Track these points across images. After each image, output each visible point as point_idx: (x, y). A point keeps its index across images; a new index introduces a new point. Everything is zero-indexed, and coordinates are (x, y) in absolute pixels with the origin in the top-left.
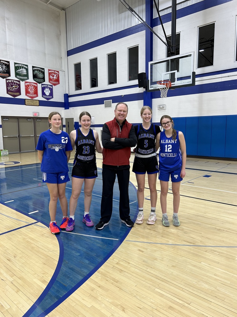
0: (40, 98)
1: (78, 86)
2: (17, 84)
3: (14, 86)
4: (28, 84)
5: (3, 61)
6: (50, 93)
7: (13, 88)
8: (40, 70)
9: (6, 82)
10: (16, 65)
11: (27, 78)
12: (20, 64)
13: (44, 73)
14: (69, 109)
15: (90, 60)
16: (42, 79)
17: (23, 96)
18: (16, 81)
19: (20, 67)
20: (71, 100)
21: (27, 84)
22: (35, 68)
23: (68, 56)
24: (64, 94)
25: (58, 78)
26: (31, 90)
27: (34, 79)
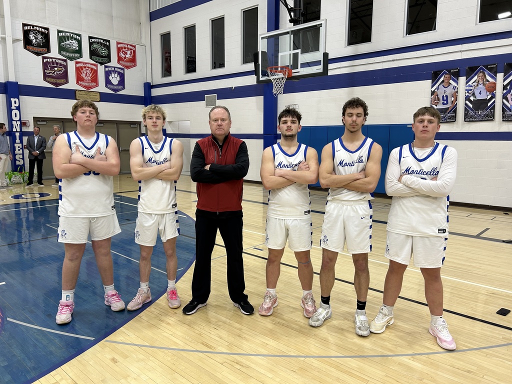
0: (102, 88)
2: (61, 65)
3: (56, 69)
4: (82, 65)
5: (39, 27)
6: (119, 82)
7: (55, 72)
8: (101, 43)
9: (43, 61)
10: (60, 34)
11: (79, 55)
12: (68, 32)
13: (108, 48)
15: (185, 29)
16: (105, 57)
17: (72, 84)
18: (60, 59)
19: (68, 37)
20: (155, 92)
21: (79, 65)
22: (93, 40)
23: (151, 21)
24: (144, 83)
25: (134, 56)
26: (86, 75)
27: (91, 58)
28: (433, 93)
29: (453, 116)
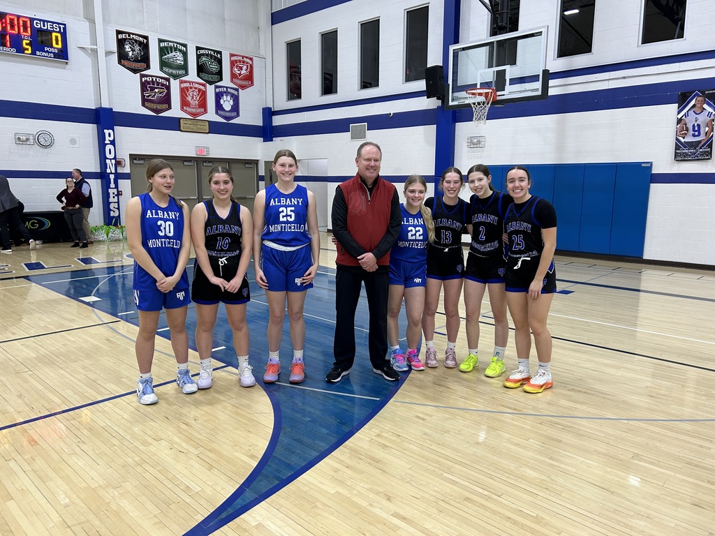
0: (211, 115)
1: (293, 90)
2: (163, 85)
3: (156, 90)
4: (187, 85)
5: (136, 35)
6: (232, 106)
7: (155, 94)
8: (211, 56)
9: (141, 80)
10: (162, 44)
11: (184, 72)
12: (171, 42)
13: (220, 62)
14: (272, 141)
15: (322, 35)
16: (216, 74)
17: (175, 111)
18: (162, 78)
19: (171, 48)
20: (278, 121)
21: (184, 85)
22: (202, 52)
23: (272, 25)
24: (263, 109)
25: (251, 72)
26: (193, 99)
27: (198, 76)
28: (679, 121)
29: (707, 152)
